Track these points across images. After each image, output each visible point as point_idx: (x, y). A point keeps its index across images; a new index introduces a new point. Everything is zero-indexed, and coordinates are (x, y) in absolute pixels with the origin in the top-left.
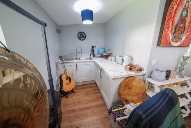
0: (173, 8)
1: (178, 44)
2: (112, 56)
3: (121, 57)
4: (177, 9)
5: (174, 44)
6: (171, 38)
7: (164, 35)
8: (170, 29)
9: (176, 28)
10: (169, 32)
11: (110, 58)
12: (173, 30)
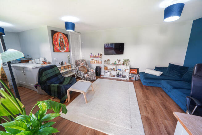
0: (55, 38)
1: (64, 51)
2: (32, 59)
3: (38, 59)
4: (57, 38)
5: (62, 51)
6: (59, 49)
7: (55, 47)
8: (57, 45)
9: (60, 45)
10: (57, 47)
11: (30, 61)
12: (59, 46)
